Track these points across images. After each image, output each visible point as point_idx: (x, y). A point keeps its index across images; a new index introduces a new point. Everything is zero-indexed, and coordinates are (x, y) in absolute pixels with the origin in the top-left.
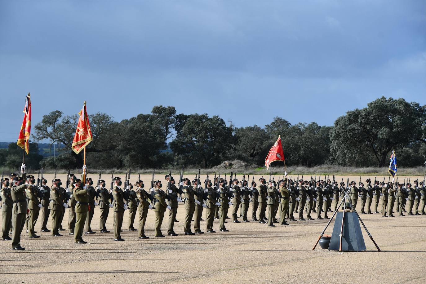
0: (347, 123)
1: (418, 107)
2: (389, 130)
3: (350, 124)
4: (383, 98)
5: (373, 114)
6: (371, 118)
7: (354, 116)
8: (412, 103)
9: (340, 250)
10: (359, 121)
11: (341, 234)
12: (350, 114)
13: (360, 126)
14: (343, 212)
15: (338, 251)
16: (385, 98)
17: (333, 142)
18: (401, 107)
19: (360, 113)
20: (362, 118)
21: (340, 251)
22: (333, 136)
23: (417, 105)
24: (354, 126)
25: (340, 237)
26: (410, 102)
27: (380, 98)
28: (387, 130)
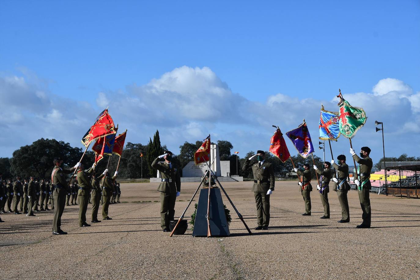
0: (21, 154)
1: (64, 144)
2: (47, 158)
3: (23, 154)
4: (42, 139)
5: (38, 148)
6: (36, 150)
7: (25, 150)
8: (60, 142)
9: (209, 235)
10: (29, 153)
11: (207, 216)
12: (23, 148)
13: (30, 155)
14: (208, 189)
15: (206, 236)
16: (44, 139)
17: (12, 166)
18: (54, 144)
19: (29, 148)
20: (31, 151)
21: (209, 237)
22: (12, 162)
23: (63, 143)
24: (26, 155)
25: (207, 219)
26: (59, 141)
27: (40, 139)
28: (46, 157)
